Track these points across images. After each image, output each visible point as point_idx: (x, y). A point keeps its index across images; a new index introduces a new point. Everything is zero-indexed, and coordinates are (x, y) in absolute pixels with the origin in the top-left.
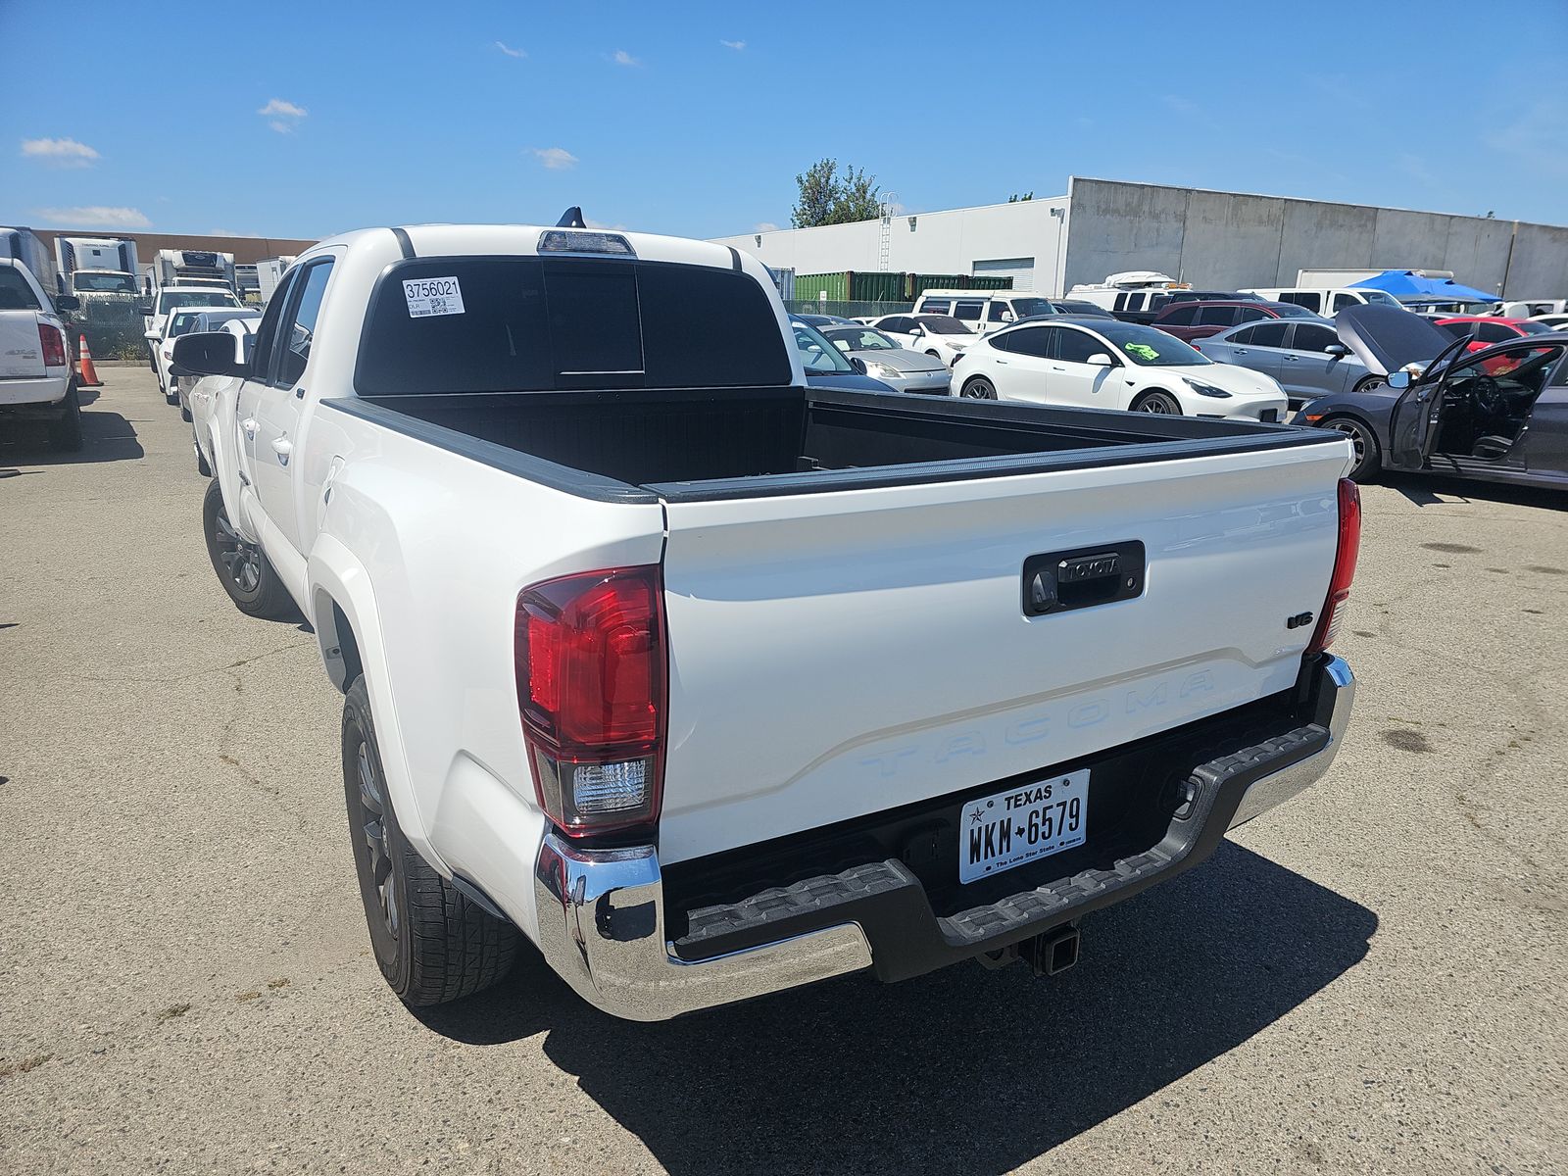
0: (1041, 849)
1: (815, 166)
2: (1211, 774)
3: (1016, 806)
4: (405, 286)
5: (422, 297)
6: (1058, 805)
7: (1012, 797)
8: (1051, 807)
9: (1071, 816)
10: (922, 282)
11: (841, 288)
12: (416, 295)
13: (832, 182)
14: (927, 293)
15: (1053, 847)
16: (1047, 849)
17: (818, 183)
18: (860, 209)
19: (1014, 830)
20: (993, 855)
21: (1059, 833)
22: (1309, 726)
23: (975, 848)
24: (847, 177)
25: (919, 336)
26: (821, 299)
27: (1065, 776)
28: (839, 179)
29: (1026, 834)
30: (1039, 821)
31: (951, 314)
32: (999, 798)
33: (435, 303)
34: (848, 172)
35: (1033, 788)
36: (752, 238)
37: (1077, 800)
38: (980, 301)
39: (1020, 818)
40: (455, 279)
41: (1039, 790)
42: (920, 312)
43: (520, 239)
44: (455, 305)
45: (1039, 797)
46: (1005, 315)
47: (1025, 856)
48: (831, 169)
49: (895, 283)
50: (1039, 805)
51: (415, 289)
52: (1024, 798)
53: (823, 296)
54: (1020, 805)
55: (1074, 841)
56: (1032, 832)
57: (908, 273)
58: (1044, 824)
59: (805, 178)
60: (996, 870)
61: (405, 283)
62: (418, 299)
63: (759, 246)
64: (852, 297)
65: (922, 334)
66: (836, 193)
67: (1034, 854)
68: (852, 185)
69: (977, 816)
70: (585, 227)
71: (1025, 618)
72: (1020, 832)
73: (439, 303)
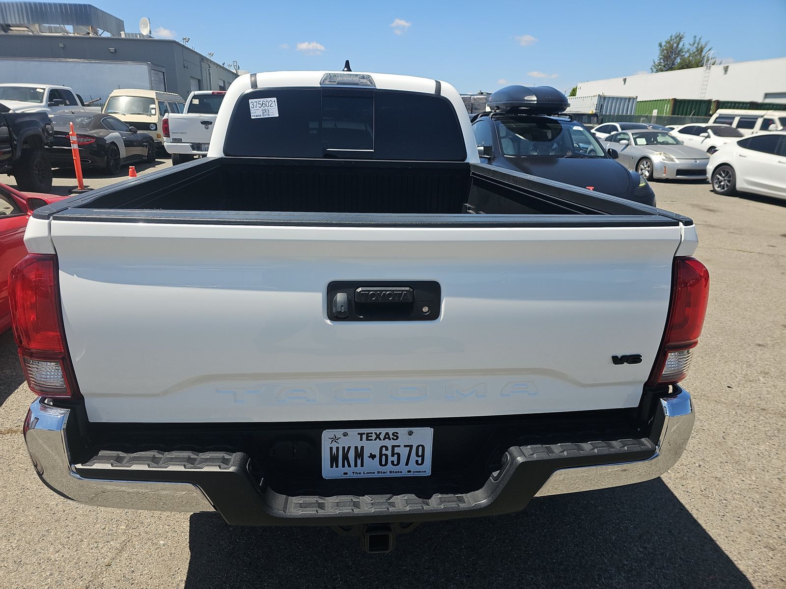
0: (389, 471)
1: (671, 37)
2: (520, 455)
3: (367, 439)
4: (250, 103)
5: (258, 108)
6: (405, 446)
7: (364, 434)
8: (399, 446)
9: (417, 455)
10: (721, 105)
11: (667, 108)
12: (255, 107)
13: (680, 46)
14: (721, 111)
15: (401, 472)
16: (396, 472)
17: (672, 47)
18: (695, 61)
19: (366, 454)
20: (349, 466)
21: (407, 464)
22: (643, 440)
23: (334, 459)
24: (692, 43)
25: (706, 137)
26: (653, 114)
27: (411, 429)
28: (687, 45)
29: (377, 459)
30: (389, 453)
31: (734, 125)
32: (353, 432)
33: (264, 111)
34: (693, 39)
35: (383, 431)
36: (621, 80)
37: (423, 447)
38: (756, 118)
39: (372, 447)
40: (275, 99)
41: (387, 434)
42: (714, 123)
43: (311, 78)
44: (274, 112)
45: (387, 437)
46: (772, 127)
47: (376, 473)
48: (681, 38)
49: (704, 106)
50: (389, 443)
51: (255, 104)
52: (374, 436)
53: (655, 113)
54: (372, 440)
55: (420, 472)
56: (383, 459)
57: (714, 100)
58: (393, 456)
59: (664, 44)
60: (350, 475)
61: (250, 101)
62: (256, 109)
63: (625, 84)
64: (673, 113)
65: (708, 137)
66: (683, 52)
67: (384, 473)
68: (694, 48)
69: (335, 439)
70: (351, 71)
71: (328, 322)
72: (372, 456)
73: (266, 111)
